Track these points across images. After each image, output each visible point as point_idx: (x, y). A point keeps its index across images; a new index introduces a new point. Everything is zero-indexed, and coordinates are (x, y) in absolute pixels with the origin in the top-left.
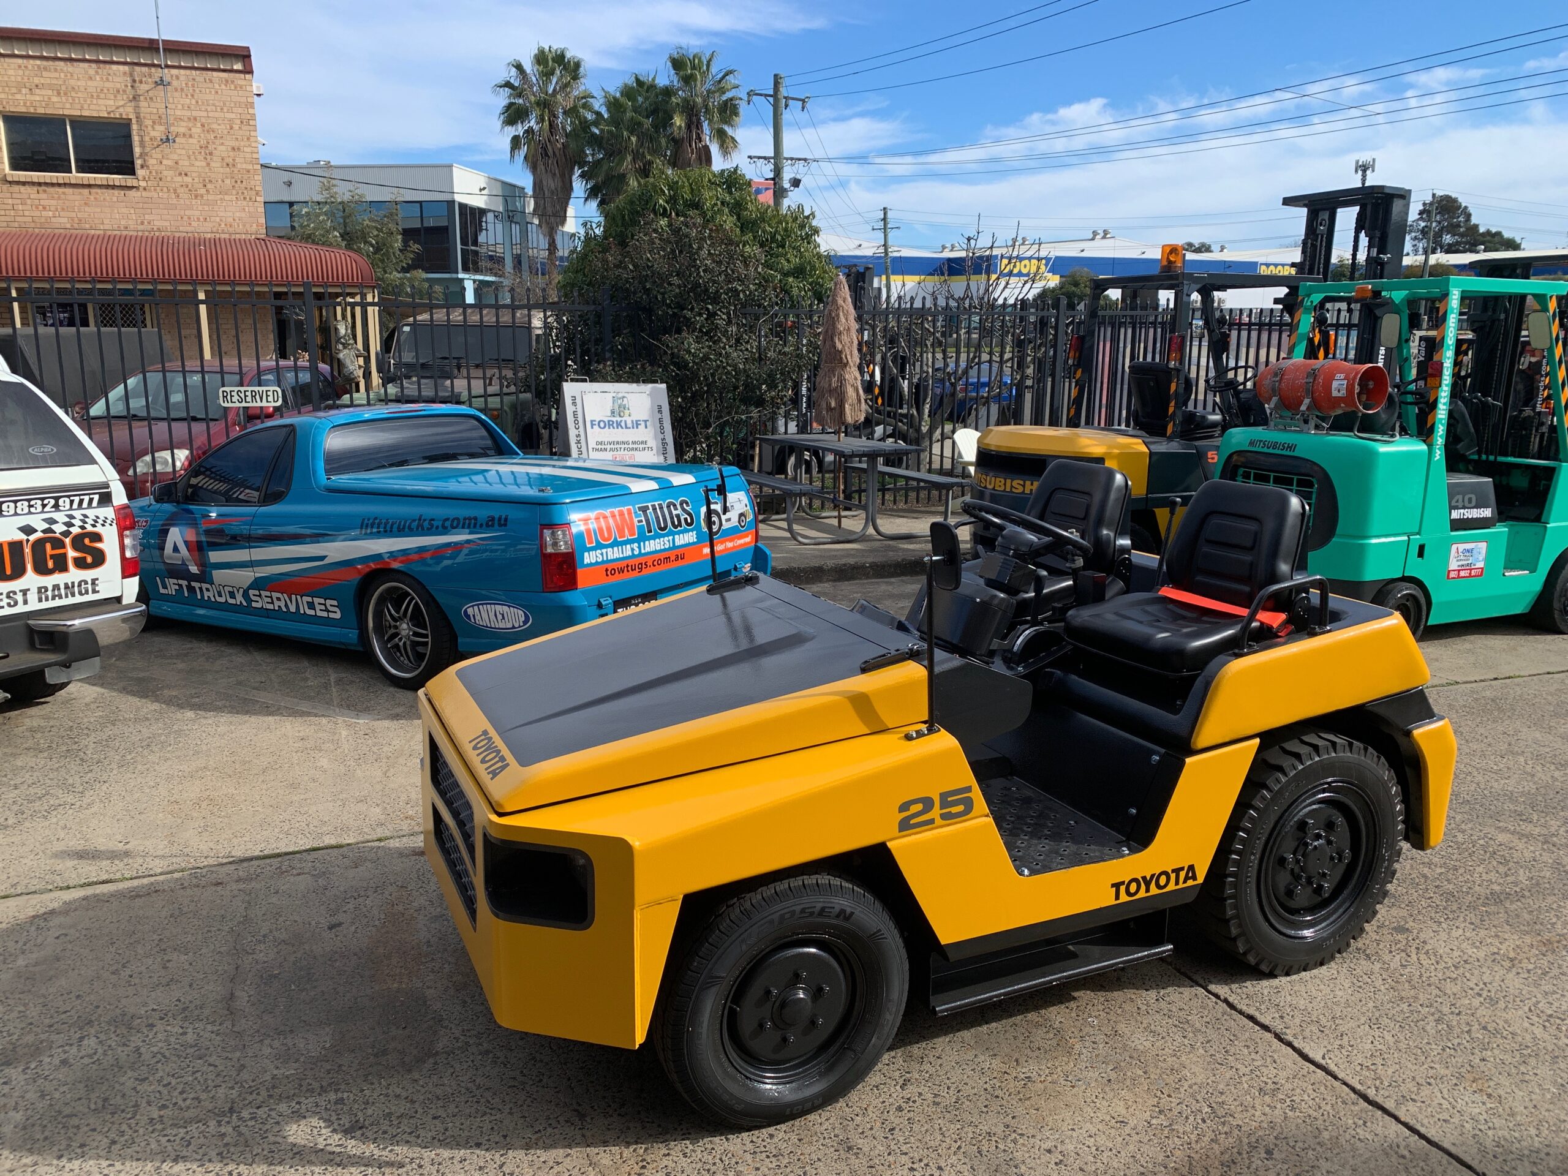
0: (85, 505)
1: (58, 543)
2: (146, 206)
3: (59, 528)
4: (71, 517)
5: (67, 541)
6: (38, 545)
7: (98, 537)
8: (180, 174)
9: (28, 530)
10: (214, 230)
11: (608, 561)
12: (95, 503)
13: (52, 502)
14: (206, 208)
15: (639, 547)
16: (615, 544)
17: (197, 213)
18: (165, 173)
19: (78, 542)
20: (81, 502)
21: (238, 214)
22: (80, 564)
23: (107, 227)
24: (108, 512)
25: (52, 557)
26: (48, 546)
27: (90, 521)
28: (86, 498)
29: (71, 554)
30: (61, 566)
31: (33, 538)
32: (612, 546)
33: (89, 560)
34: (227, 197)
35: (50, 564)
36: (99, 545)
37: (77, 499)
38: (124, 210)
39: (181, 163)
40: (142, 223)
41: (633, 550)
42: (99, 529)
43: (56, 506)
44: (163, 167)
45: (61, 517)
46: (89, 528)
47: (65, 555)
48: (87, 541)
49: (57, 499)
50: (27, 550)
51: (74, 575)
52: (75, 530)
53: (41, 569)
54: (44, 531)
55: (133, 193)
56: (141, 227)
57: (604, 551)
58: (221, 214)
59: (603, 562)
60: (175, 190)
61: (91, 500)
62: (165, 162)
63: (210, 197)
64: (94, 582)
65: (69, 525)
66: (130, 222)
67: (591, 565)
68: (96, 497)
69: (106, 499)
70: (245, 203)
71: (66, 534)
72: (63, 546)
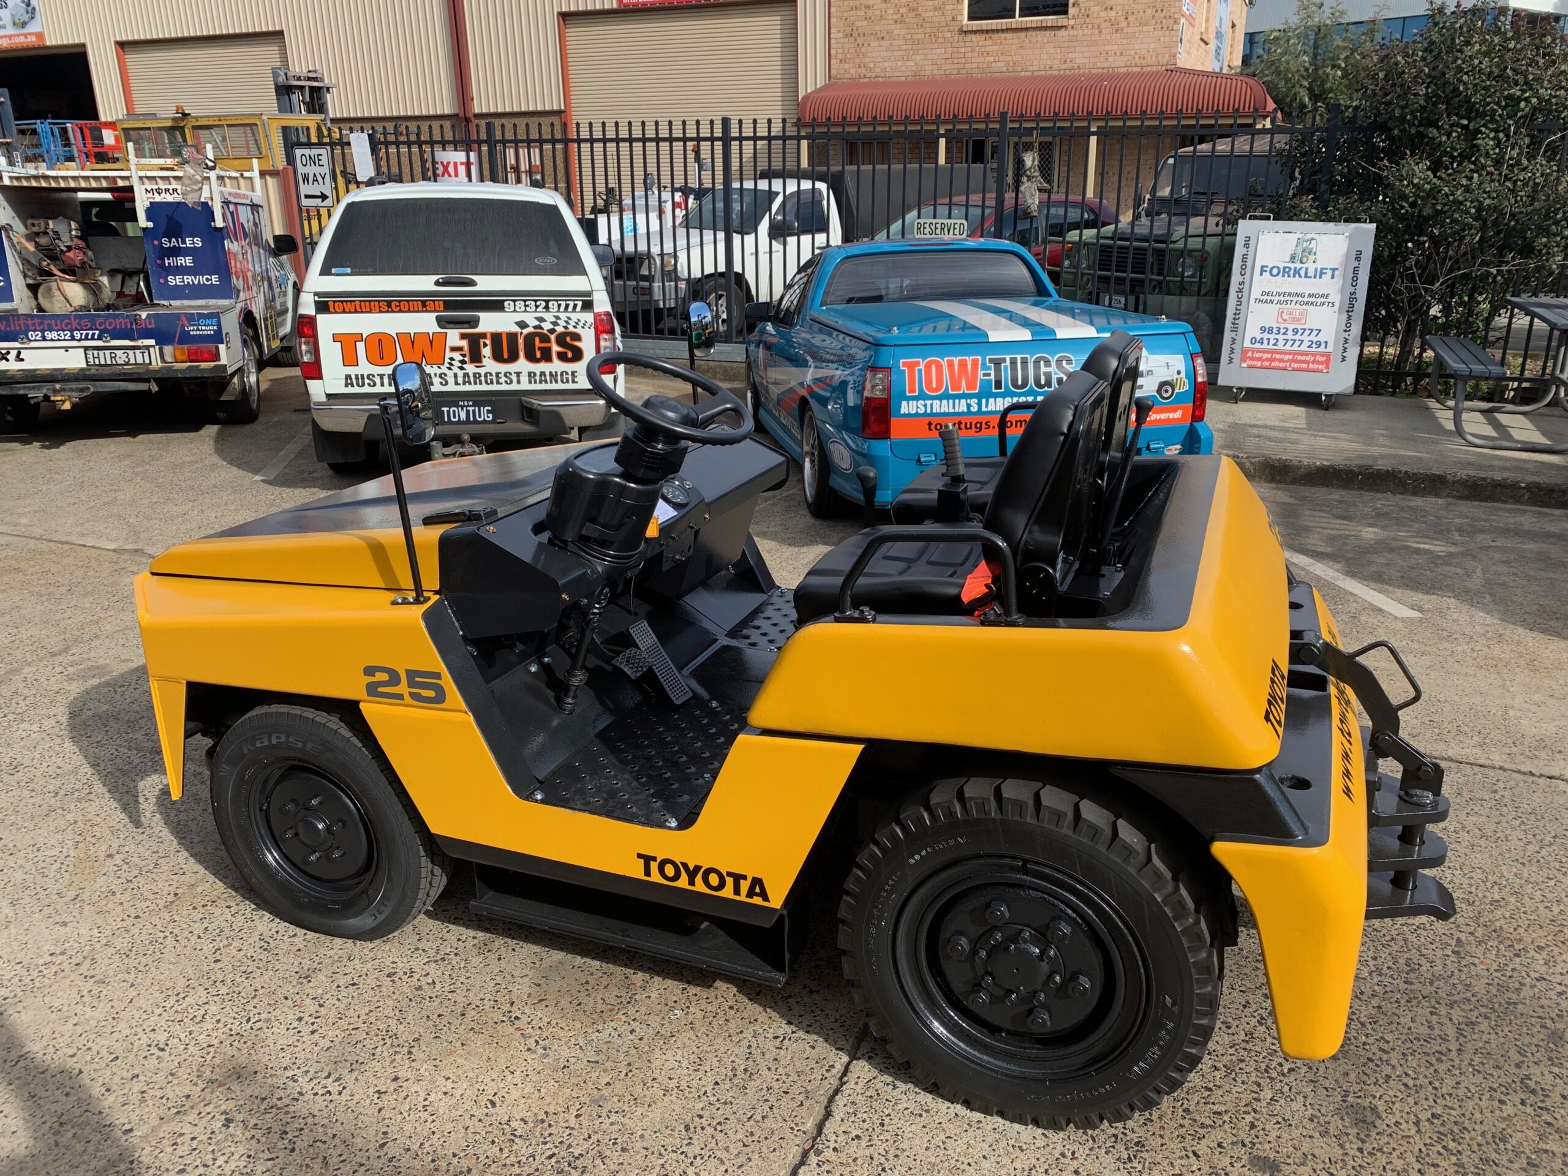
0: (570, 308)
1: (545, 338)
2: (1071, 44)
3: (547, 326)
4: (558, 318)
5: (553, 337)
6: (529, 339)
7: (577, 337)
8: (1106, 9)
9: (522, 325)
10: (1128, 64)
11: (932, 414)
12: (578, 308)
13: (544, 304)
14: (1124, 42)
15: (979, 404)
16: (946, 396)
17: (1115, 47)
18: (1093, 9)
19: (561, 340)
20: (567, 306)
21: (1152, 46)
22: (562, 357)
23: (1035, 68)
24: (589, 317)
25: (539, 348)
26: (537, 340)
27: (572, 323)
28: (571, 304)
29: (555, 348)
30: (547, 357)
31: (525, 331)
32: (940, 398)
33: (570, 355)
34: (1145, 29)
35: (538, 355)
36: (577, 344)
37: (563, 304)
38: (1052, 51)
40: (1065, 62)
41: (969, 406)
42: (579, 330)
43: (547, 308)
44: (1090, 4)
45: (549, 317)
46: (571, 329)
47: (550, 349)
48: (568, 339)
49: (547, 302)
50: (521, 341)
51: (557, 366)
52: (560, 329)
53: (531, 358)
54: (535, 327)
55: (1061, 33)
56: (1063, 66)
57: (929, 402)
58: (1136, 46)
59: (925, 414)
60: (1099, 26)
61: (575, 306)
63: (1130, 30)
64: (573, 373)
65: (555, 324)
66: (1056, 62)
67: (909, 415)
68: (580, 304)
69: (588, 306)
70: (1161, 33)
71: (552, 331)
72: (549, 341)
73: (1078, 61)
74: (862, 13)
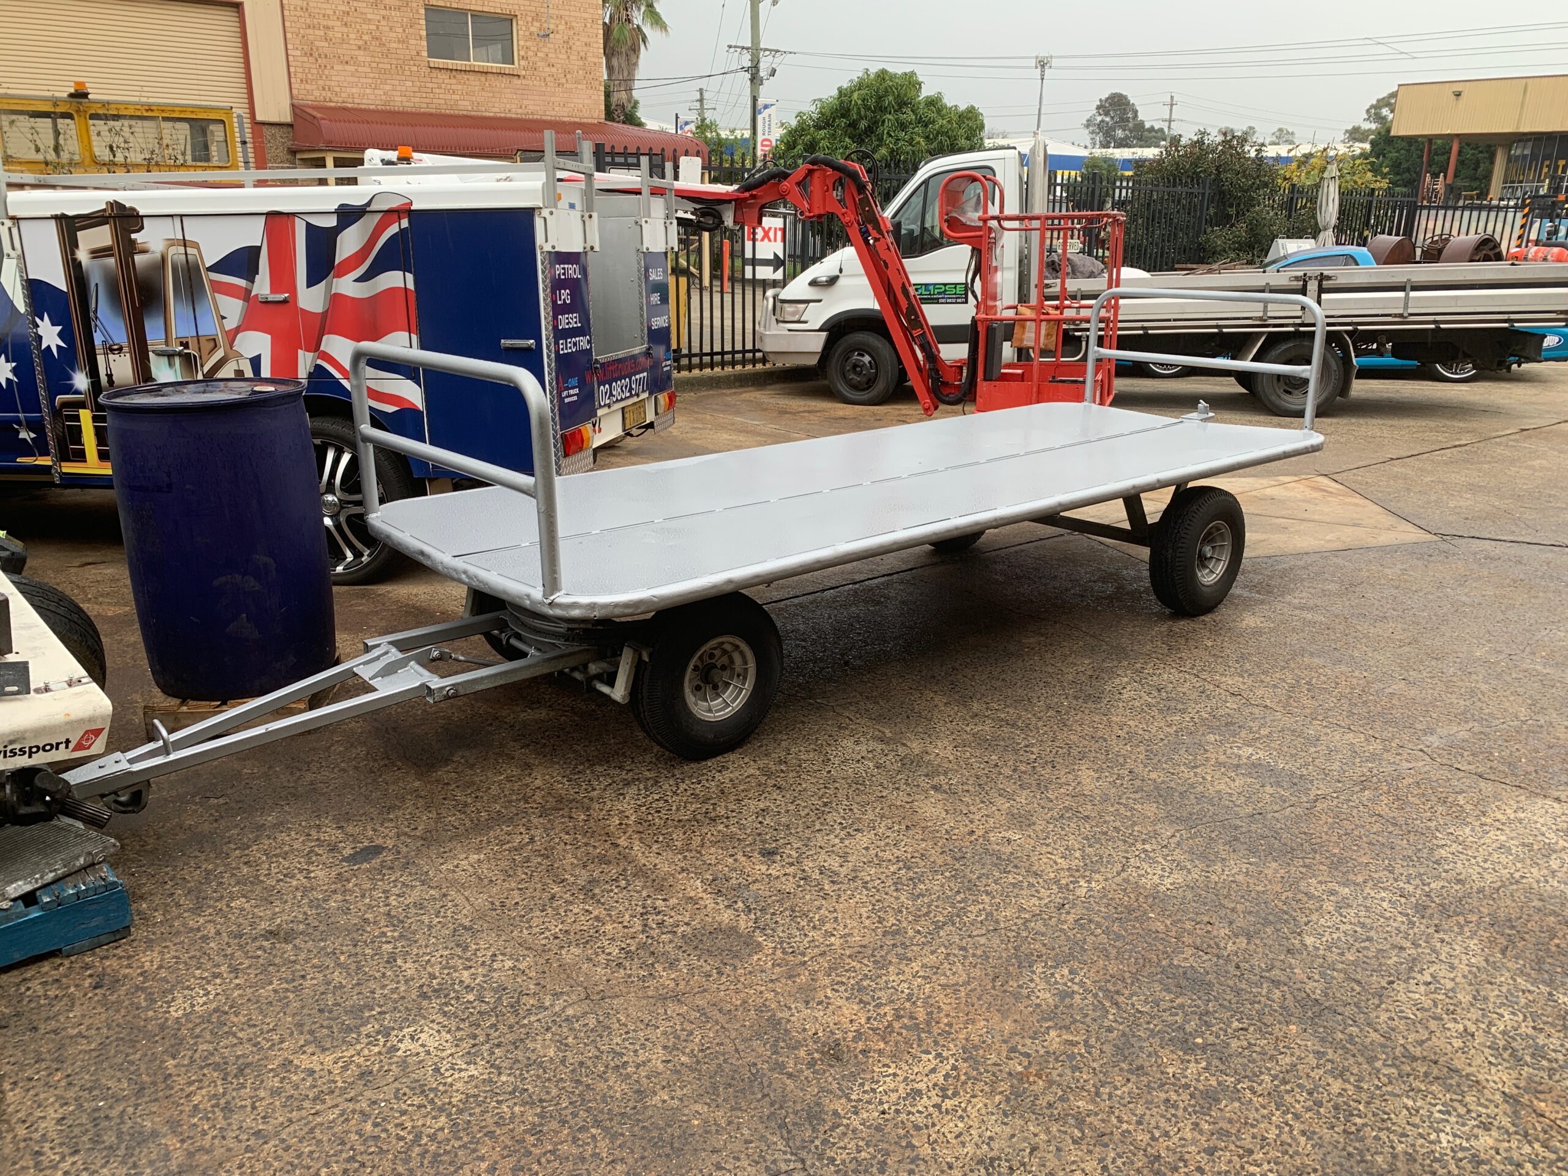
2: (524, 92)
8: (549, 66)
10: (570, 114)
14: (565, 95)
18: (539, 64)
21: (586, 102)
23: (497, 110)
34: (580, 86)
38: (510, 96)
39: (550, 55)
40: (521, 108)
44: (537, 59)
55: (515, 81)
56: (520, 111)
58: (576, 101)
60: (545, 80)
62: (539, 54)
63: (568, 86)
66: (513, 106)
70: (592, 91)
73: (531, 107)
74: (322, 33)
